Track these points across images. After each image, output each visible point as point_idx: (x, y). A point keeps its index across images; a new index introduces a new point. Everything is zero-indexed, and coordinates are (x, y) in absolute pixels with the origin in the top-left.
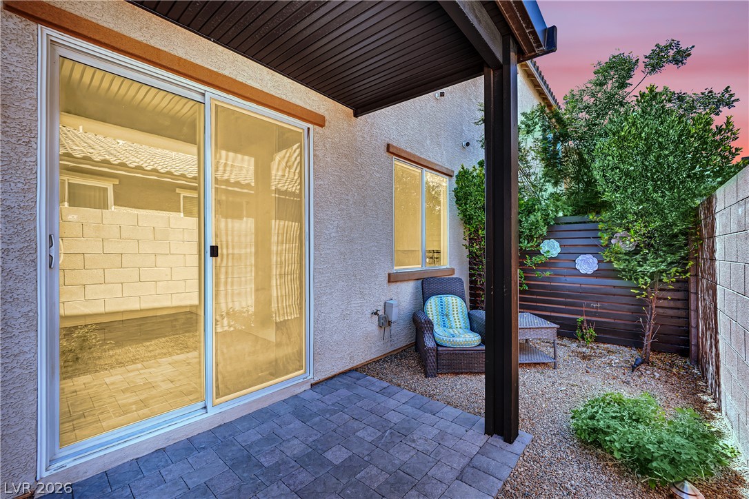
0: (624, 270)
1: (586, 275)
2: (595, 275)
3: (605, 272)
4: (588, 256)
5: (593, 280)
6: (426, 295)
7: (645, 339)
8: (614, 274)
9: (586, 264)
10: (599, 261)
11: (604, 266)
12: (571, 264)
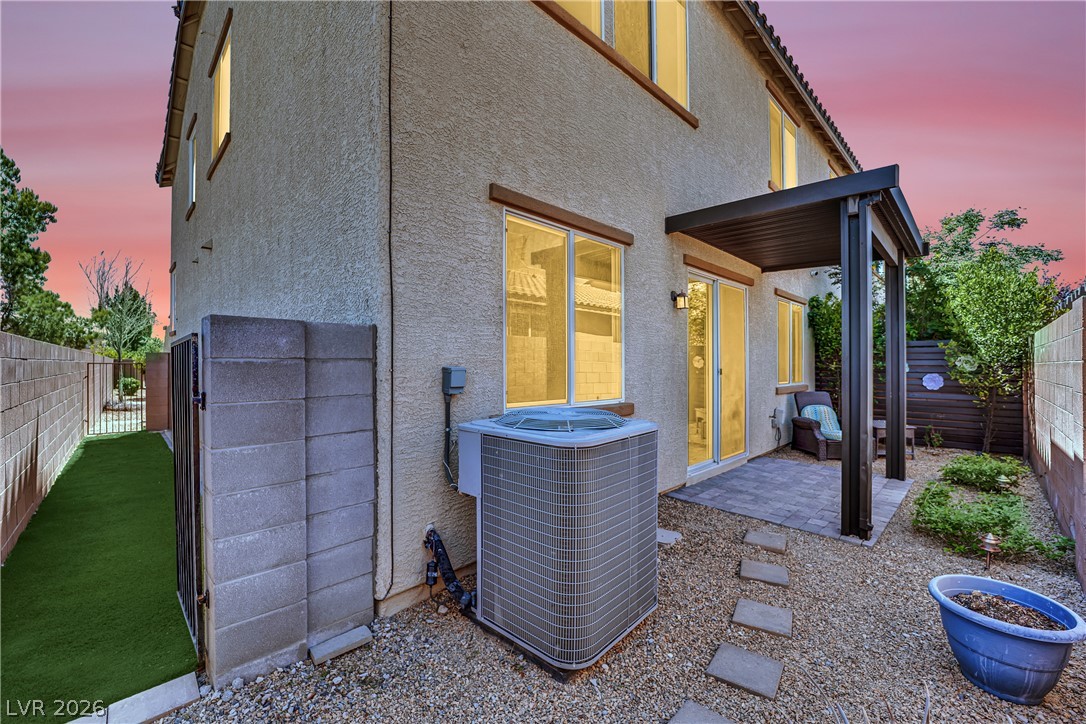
0: (967, 386)
1: (932, 391)
2: (941, 390)
3: (951, 387)
4: (934, 375)
5: (940, 395)
6: (800, 405)
7: (985, 440)
8: (960, 389)
9: (933, 382)
10: (945, 380)
11: (949, 383)
12: (918, 382)
